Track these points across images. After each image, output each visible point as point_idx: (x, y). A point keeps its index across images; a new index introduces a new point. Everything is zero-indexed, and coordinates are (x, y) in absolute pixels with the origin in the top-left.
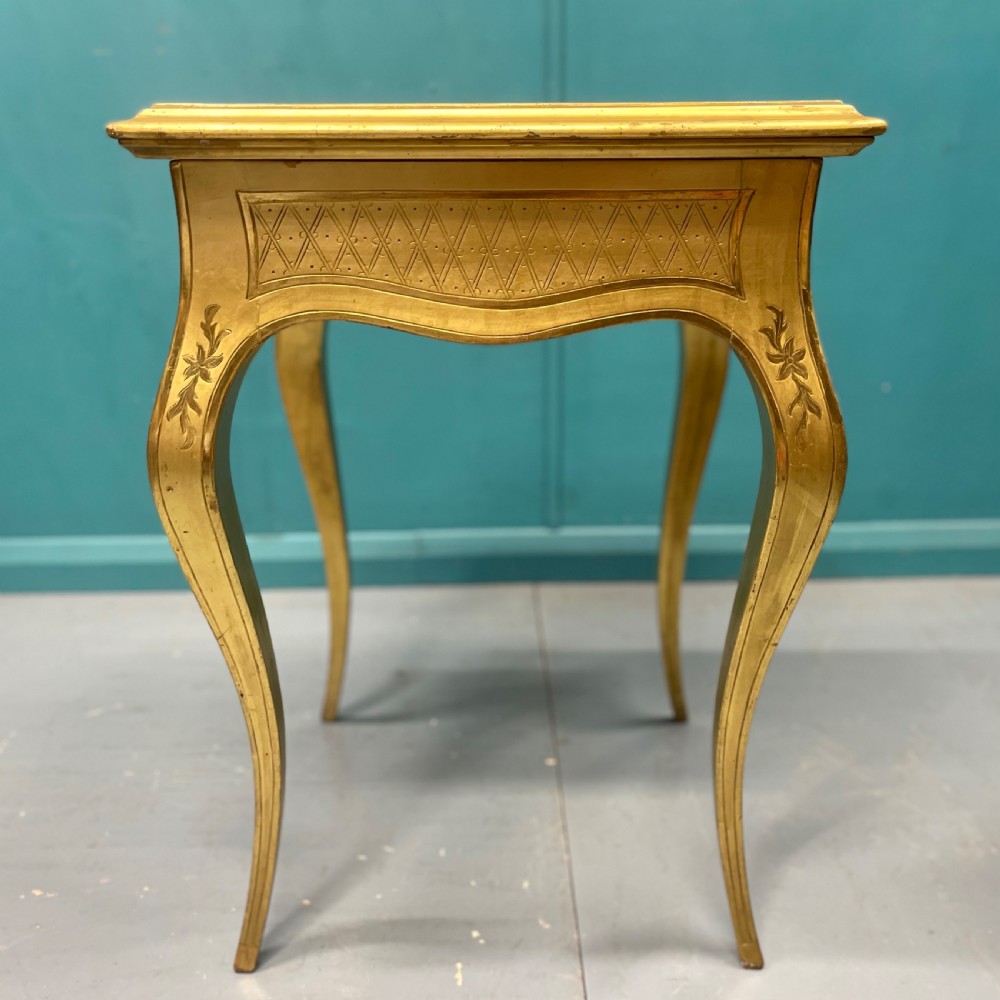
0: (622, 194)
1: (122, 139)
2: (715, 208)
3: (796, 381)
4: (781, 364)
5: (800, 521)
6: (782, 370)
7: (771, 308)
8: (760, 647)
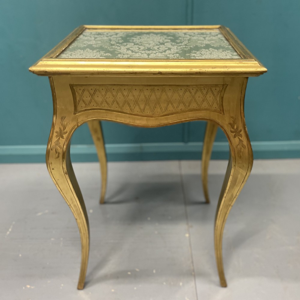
0: (187, 86)
2: (216, 89)
3: (239, 138)
4: (235, 133)
5: (239, 176)
6: (235, 135)
7: (232, 117)
8: (227, 206)
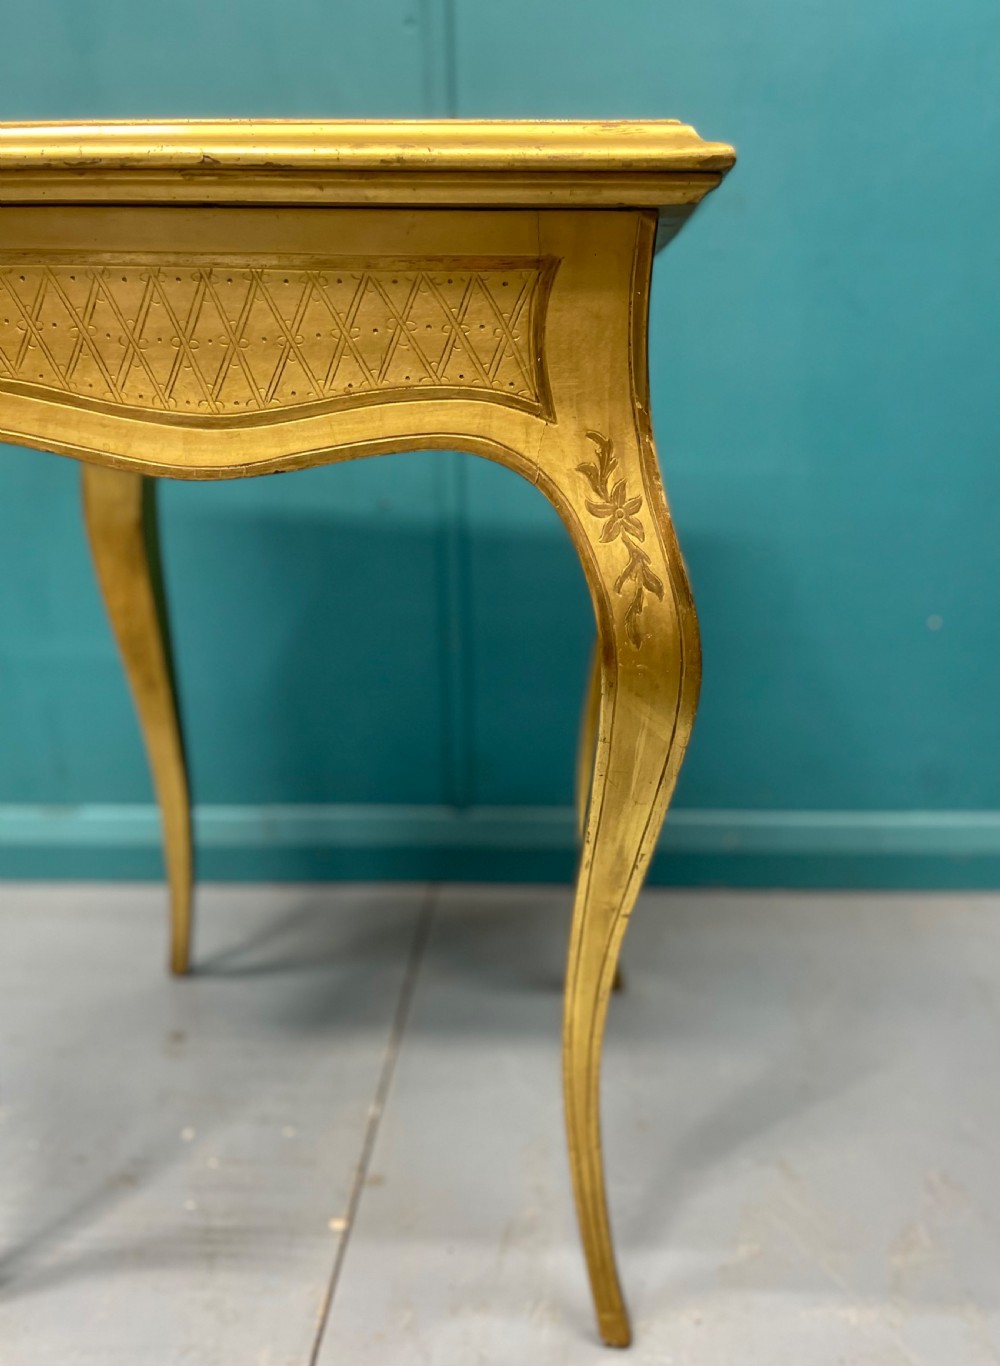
2: (505, 284)
3: (627, 543)
4: (608, 518)
5: (641, 743)
6: (608, 527)
8: (606, 917)
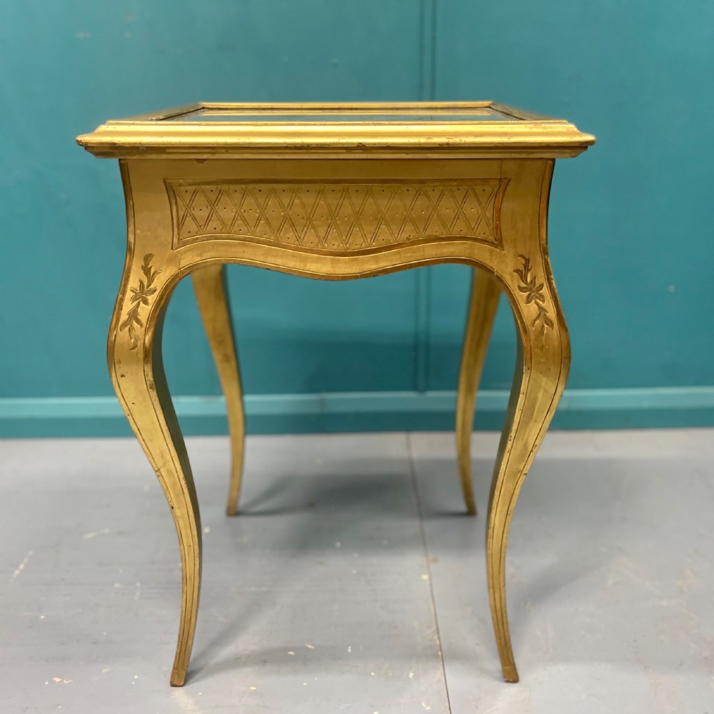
0: (423, 182)
1: (87, 147)
2: (484, 190)
3: (538, 304)
4: (528, 293)
5: (540, 395)
6: (528, 297)
7: (522, 256)
8: (515, 475)
